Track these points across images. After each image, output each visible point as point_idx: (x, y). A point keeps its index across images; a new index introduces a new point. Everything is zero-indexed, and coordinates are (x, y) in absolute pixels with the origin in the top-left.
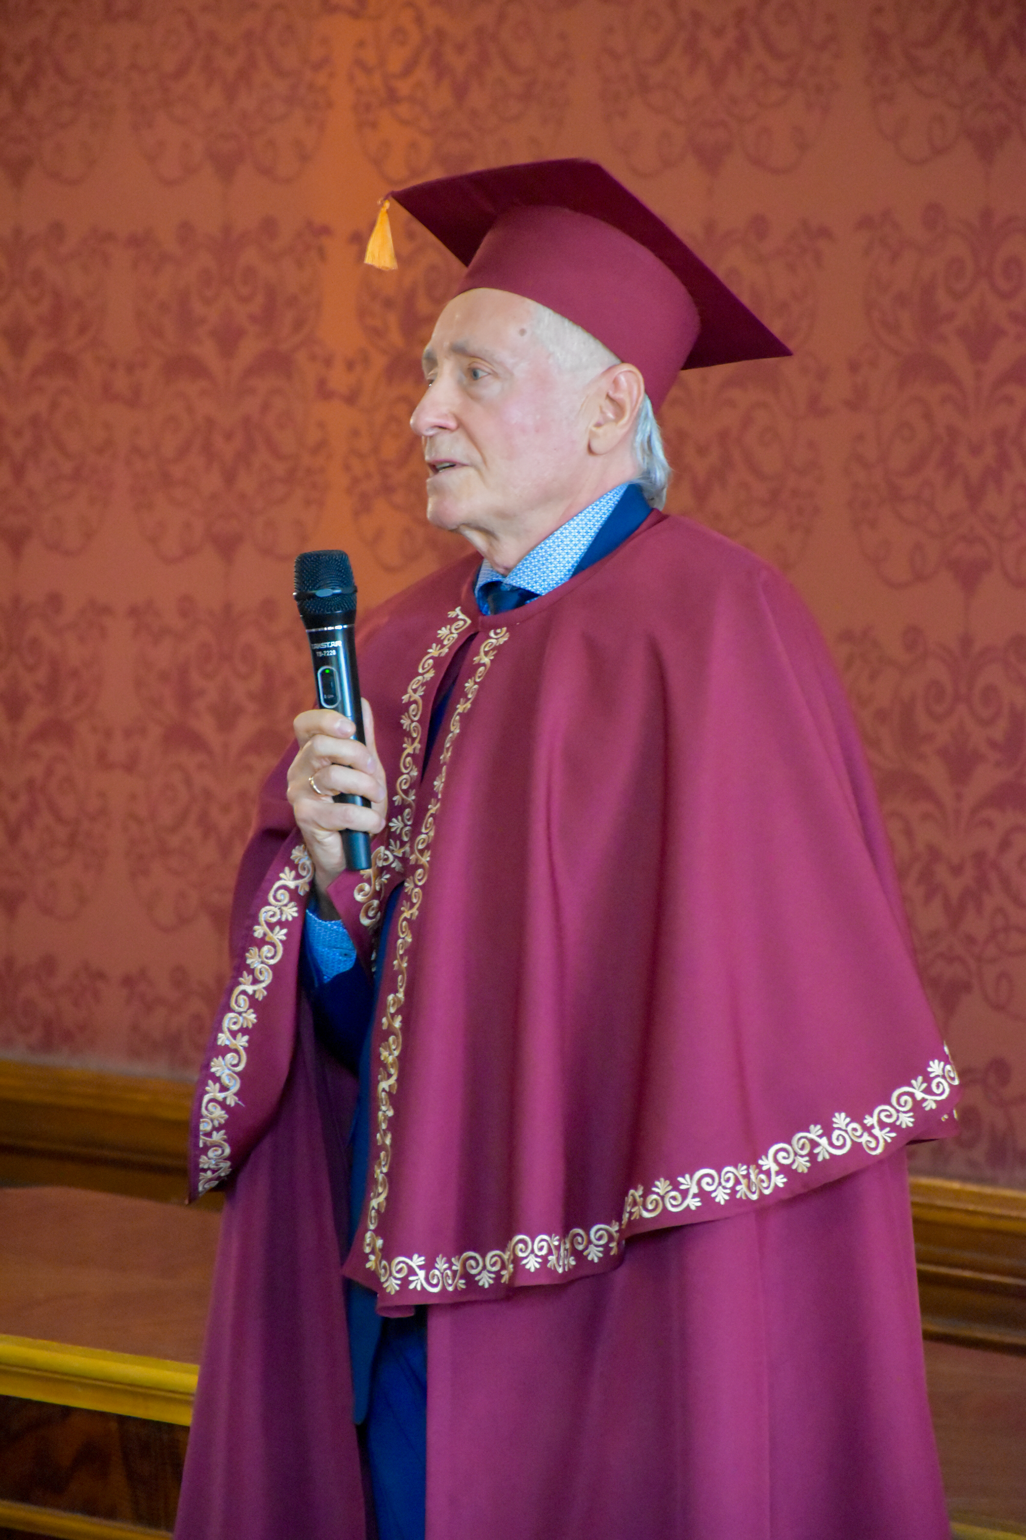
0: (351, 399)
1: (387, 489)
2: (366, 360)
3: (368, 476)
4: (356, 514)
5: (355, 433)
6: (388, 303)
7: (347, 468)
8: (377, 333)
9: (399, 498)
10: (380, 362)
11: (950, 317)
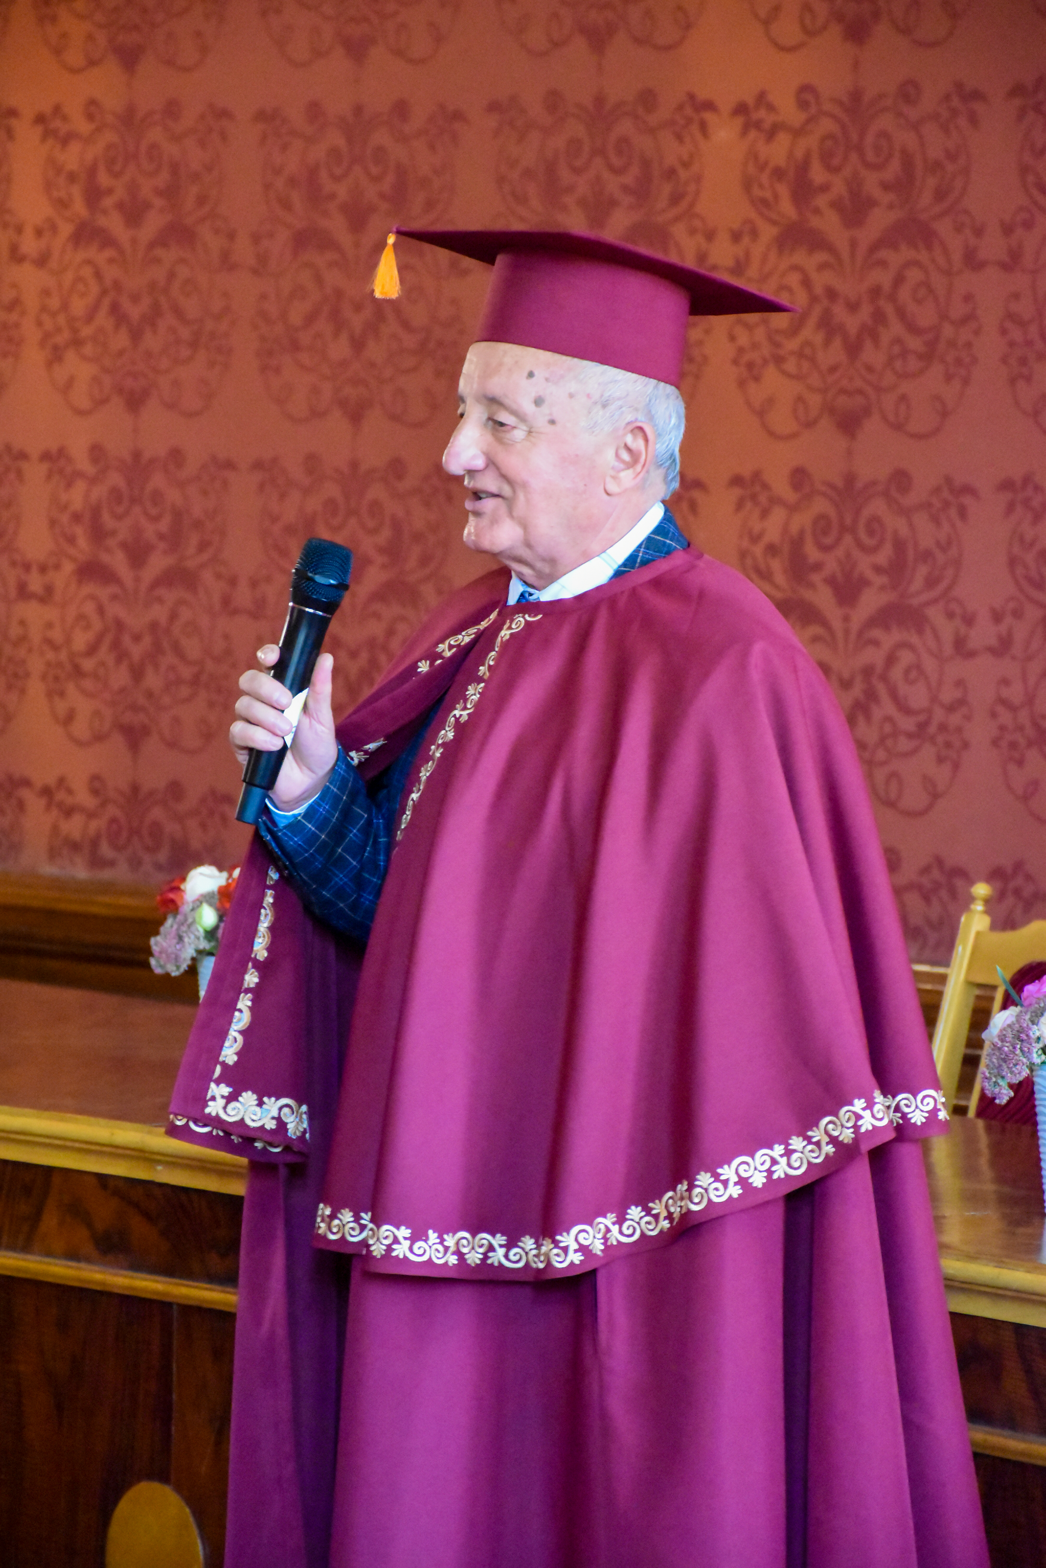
0: (42, 261)
1: (77, 342)
2: (54, 229)
3: (59, 330)
4: (49, 364)
5: (46, 293)
6: (72, 177)
7: (39, 324)
8: (62, 204)
9: (88, 349)
10: (66, 229)
11: (570, 189)
